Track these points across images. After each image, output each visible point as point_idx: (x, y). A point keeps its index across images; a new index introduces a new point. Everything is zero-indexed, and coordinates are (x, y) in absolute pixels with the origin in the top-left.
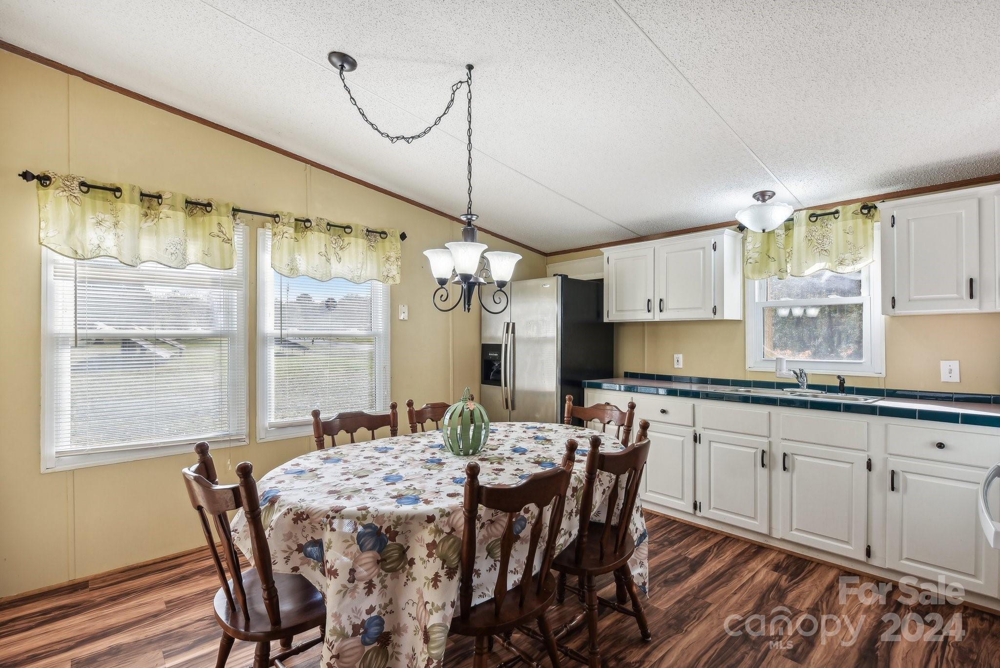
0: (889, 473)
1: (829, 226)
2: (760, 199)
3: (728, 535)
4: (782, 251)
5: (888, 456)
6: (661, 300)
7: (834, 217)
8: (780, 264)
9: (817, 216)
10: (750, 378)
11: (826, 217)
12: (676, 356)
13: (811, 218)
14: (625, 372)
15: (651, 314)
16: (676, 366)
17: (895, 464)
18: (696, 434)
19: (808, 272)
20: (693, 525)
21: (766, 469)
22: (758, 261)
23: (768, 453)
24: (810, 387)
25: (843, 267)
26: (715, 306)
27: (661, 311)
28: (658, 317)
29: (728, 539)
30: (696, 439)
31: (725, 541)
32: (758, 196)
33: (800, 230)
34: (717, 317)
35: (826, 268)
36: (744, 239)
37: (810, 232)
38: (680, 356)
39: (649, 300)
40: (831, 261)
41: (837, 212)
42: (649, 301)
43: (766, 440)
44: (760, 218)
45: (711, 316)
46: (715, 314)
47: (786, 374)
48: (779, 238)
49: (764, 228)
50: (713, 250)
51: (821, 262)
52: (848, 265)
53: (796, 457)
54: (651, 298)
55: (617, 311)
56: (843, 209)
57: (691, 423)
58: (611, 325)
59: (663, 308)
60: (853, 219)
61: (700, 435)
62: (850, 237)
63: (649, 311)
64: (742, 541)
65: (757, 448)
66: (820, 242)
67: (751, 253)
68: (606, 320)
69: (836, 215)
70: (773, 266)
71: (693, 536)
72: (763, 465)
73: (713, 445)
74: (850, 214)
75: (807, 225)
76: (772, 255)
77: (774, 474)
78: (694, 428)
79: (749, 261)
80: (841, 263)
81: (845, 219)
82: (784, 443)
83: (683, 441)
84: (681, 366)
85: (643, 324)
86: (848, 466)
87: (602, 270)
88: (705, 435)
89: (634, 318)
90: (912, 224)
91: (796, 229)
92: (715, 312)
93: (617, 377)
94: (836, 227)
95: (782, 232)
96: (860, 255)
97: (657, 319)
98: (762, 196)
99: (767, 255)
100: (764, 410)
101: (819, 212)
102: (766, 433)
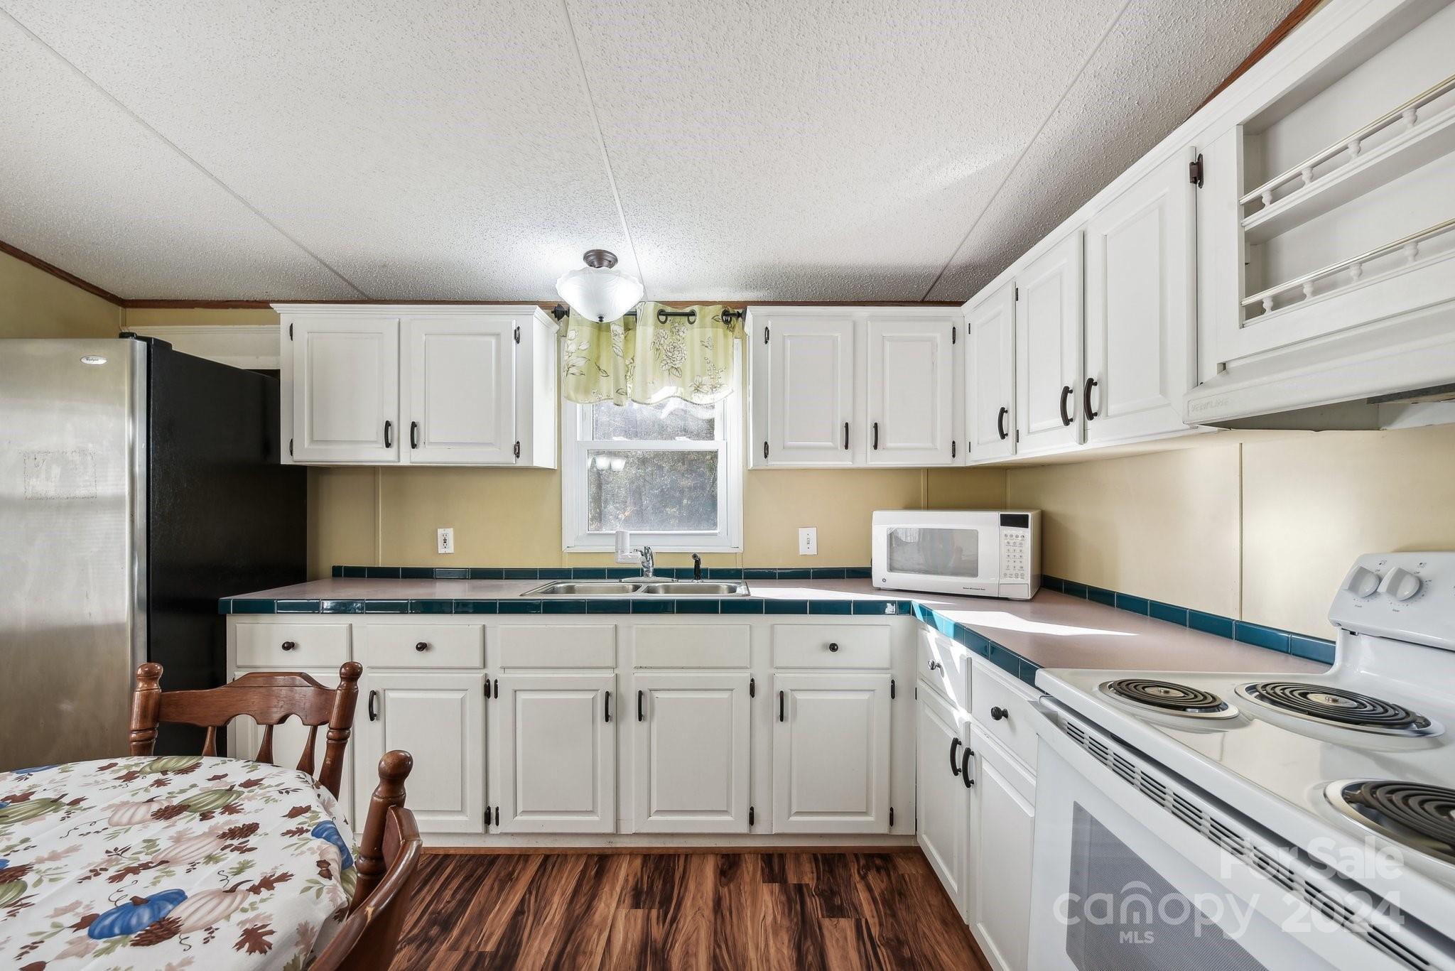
0: (777, 696)
1: (681, 334)
2: (596, 263)
3: (548, 853)
4: (620, 360)
5: (773, 671)
6: (414, 425)
7: (688, 320)
8: (617, 380)
9: (667, 315)
10: (568, 564)
11: (678, 318)
12: (440, 531)
13: (660, 317)
14: (334, 567)
15: (393, 450)
16: (441, 550)
17: (784, 681)
18: (488, 681)
19: (656, 398)
20: (482, 852)
21: (611, 723)
22: (585, 372)
23: (614, 695)
24: (658, 572)
25: (701, 395)
26: (518, 443)
27: (414, 446)
28: (408, 457)
29: (550, 861)
30: (489, 690)
31: (545, 870)
32: (592, 258)
33: (646, 331)
34: (521, 462)
35: (678, 395)
36: (561, 335)
37: (657, 336)
38: (450, 532)
39: (387, 422)
40: (683, 386)
41: (693, 314)
42: (388, 424)
43: (610, 675)
44: (594, 296)
45: (510, 460)
46: (518, 457)
47: (630, 557)
48: (616, 338)
49: (602, 313)
50: (514, 341)
51: (671, 386)
52: (706, 393)
53: (656, 694)
54: (393, 418)
55: (312, 441)
56: (700, 310)
57: (477, 662)
58: (300, 473)
59: (418, 441)
60: (712, 327)
61: (496, 681)
62: (709, 353)
63: (388, 445)
64: (573, 855)
65: (597, 690)
66: (670, 354)
67: (574, 357)
68: (285, 459)
69: (692, 318)
70: (606, 385)
71: (488, 882)
72: (607, 718)
73: (522, 696)
74: (708, 319)
75: (656, 326)
76: (603, 368)
77: (622, 727)
78: (484, 671)
79: (572, 370)
80: (697, 389)
81: (703, 326)
82: (639, 675)
83: (463, 701)
84: (451, 548)
85: (372, 471)
86: (725, 695)
87: (276, 351)
88: (506, 681)
89: (353, 459)
90: (788, 343)
91: (639, 329)
92: (519, 453)
93: (316, 578)
94: (692, 335)
95: (619, 329)
96: (720, 381)
97: (405, 462)
98: (598, 259)
99: (595, 366)
100: (605, 622)
101: (669, 309)
102: (610, 663)
